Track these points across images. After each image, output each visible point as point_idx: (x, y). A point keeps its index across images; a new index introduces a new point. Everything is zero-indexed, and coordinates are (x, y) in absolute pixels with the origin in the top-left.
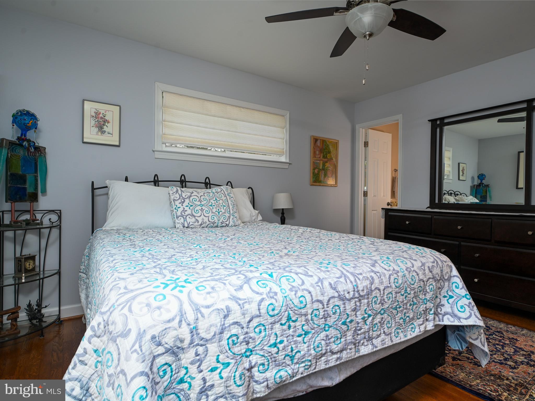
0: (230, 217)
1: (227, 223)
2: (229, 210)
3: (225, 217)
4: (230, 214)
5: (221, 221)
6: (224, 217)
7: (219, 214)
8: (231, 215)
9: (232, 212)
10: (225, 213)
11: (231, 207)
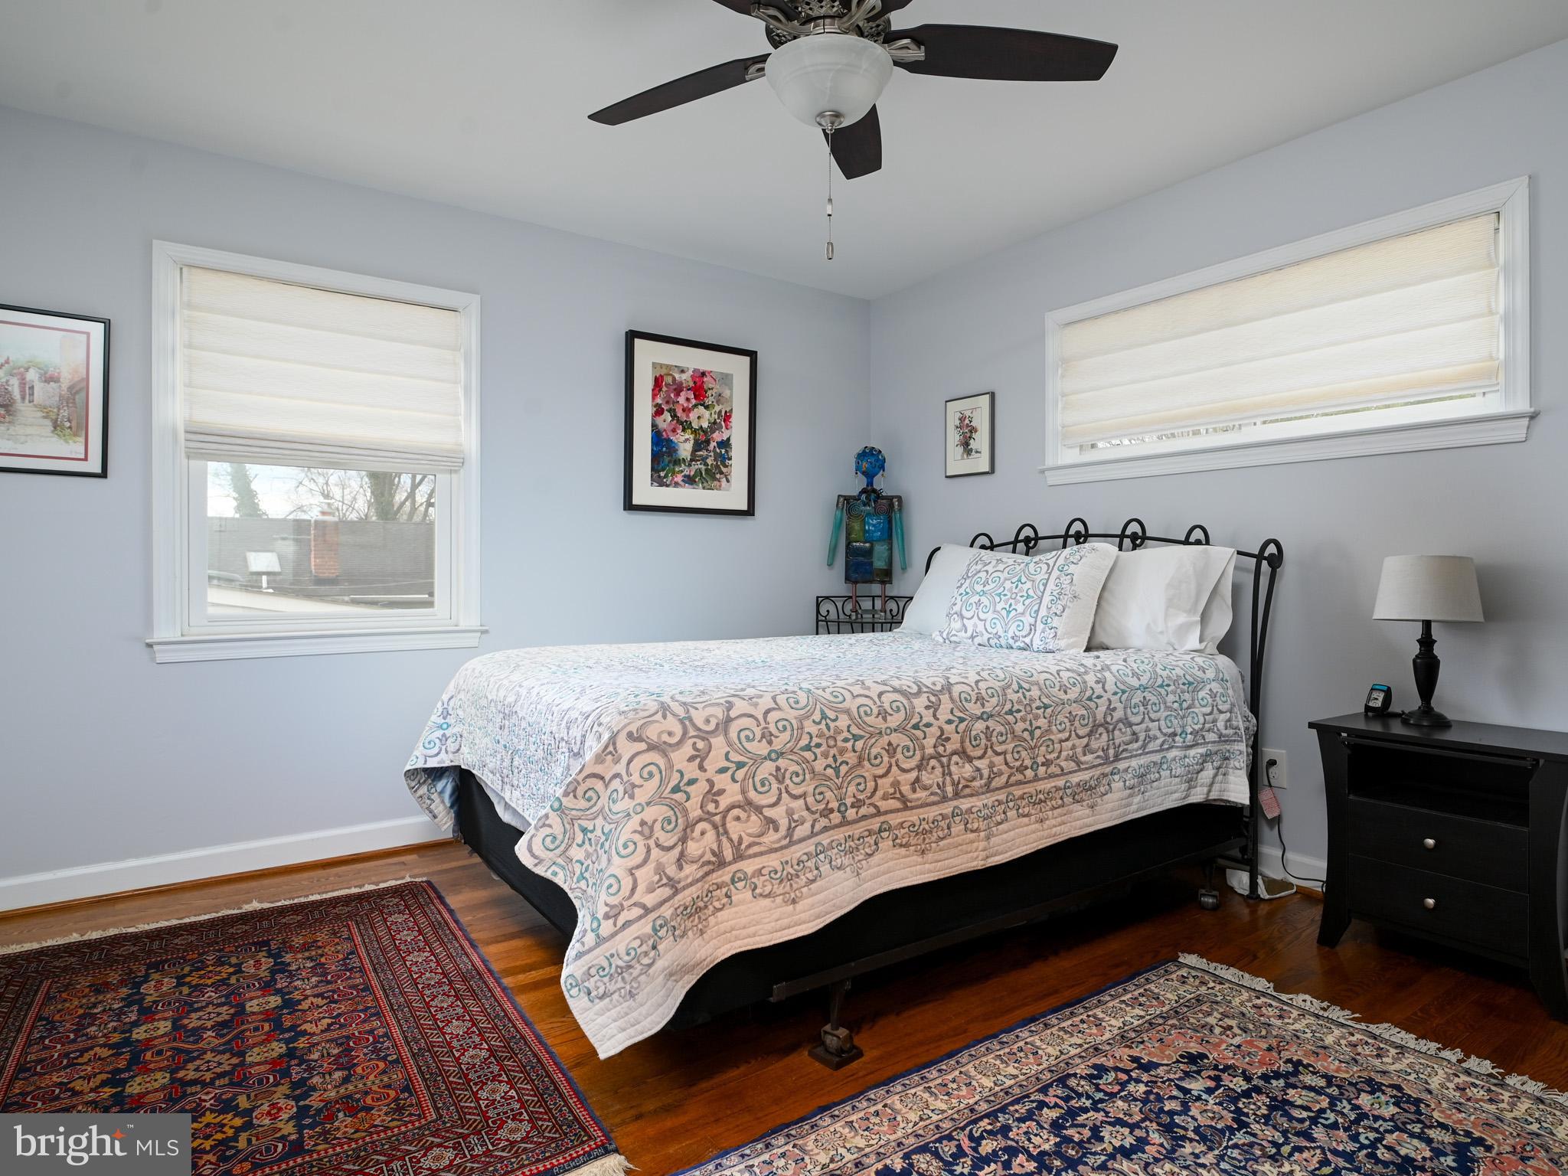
0: (1035, 625)
1: (1027, 640)
2: (1036, 608)
3: (1021, 624)
4: (1036, 618)
5: (1011, 634)
6: (1019, 626)
7: (1008, 616)
8: (1039, 622)
9: (1043, 612)
10: (1023, 614)
11: (1047, 599)
